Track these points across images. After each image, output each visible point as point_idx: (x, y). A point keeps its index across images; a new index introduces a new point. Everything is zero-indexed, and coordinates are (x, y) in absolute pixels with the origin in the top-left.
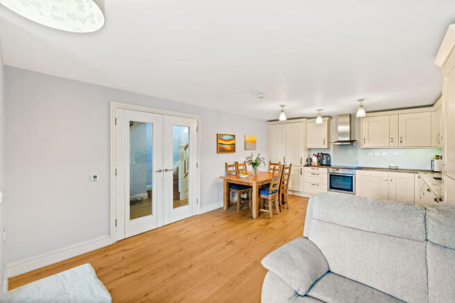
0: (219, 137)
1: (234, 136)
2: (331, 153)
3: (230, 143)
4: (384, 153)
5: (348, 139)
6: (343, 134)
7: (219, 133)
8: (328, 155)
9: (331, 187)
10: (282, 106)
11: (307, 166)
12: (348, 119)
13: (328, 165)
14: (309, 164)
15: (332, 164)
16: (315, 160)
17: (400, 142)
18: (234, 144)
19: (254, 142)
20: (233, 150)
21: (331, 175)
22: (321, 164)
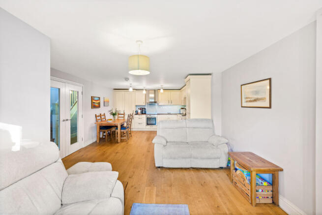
0: (92, 98)
1: (99, 98)
2: (146, 107)
3: (98, 102)
4: (166, 107)
5: (153, 101)
6: (151, 98)
7: (93, 96)
8: (145, 109)
9: (148, 124)
10: (131, 84)
11: (136, 114)
12: (153, 92)
13: (145, 114)
14: (137, 114)
15: (147, 113)
16: (139, 111)
17: (171, 102)
18: (99, 103)
19: (108, 102)
20: (99, 106)
21: (147, 118)
22: (142, 114)
